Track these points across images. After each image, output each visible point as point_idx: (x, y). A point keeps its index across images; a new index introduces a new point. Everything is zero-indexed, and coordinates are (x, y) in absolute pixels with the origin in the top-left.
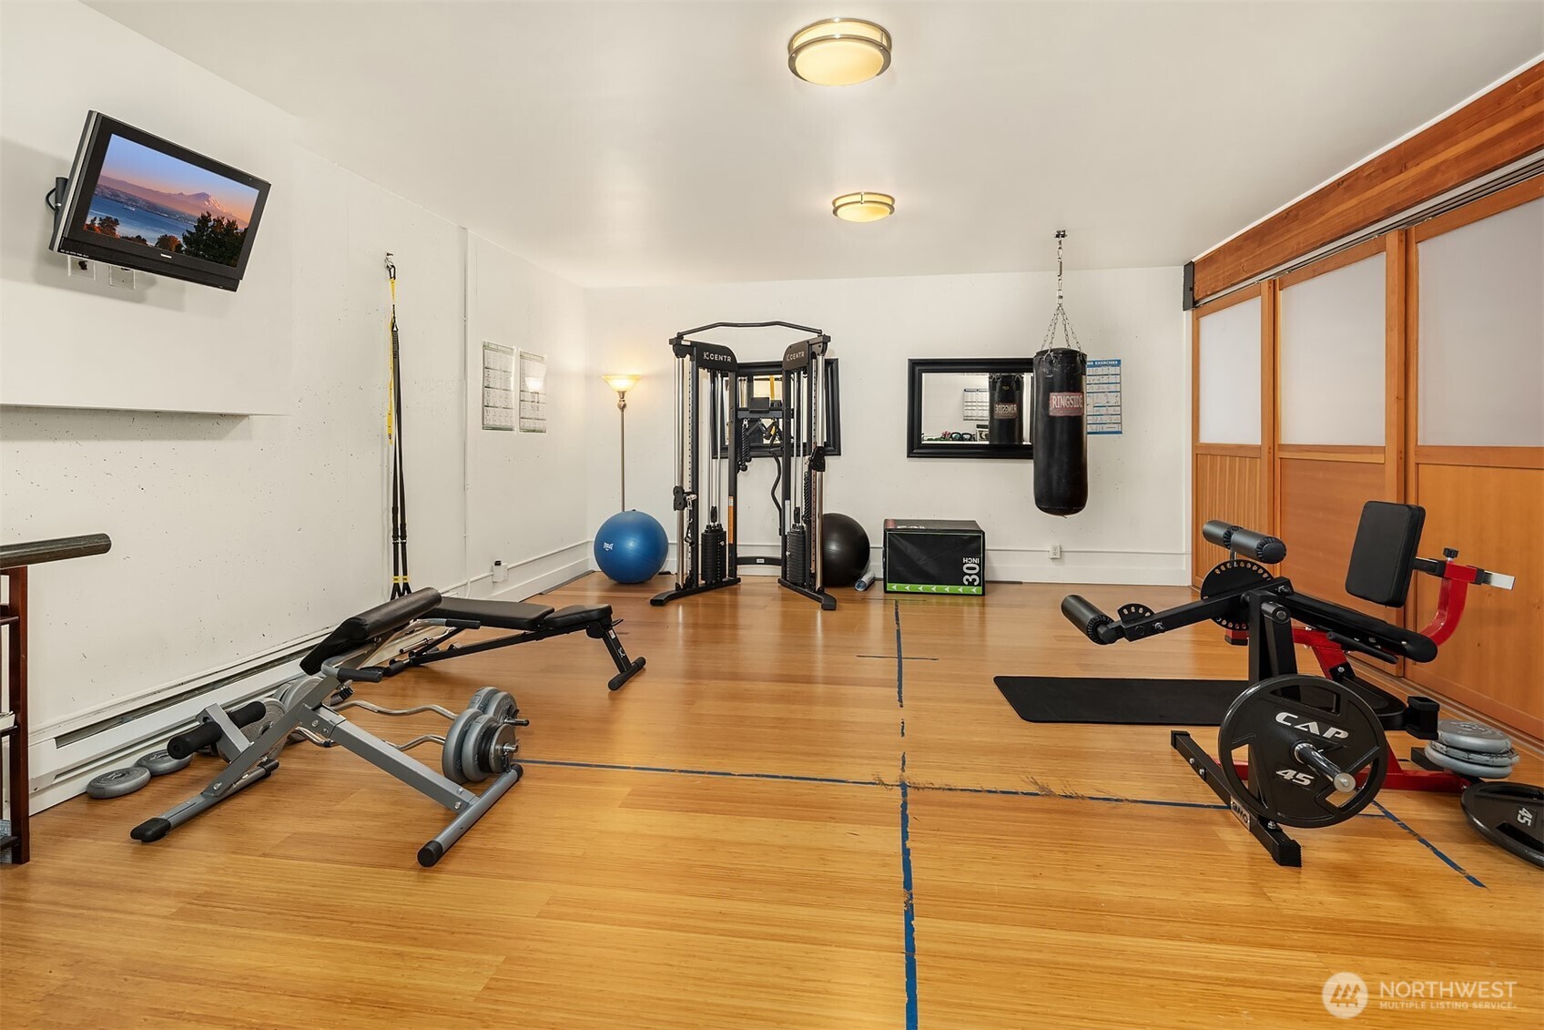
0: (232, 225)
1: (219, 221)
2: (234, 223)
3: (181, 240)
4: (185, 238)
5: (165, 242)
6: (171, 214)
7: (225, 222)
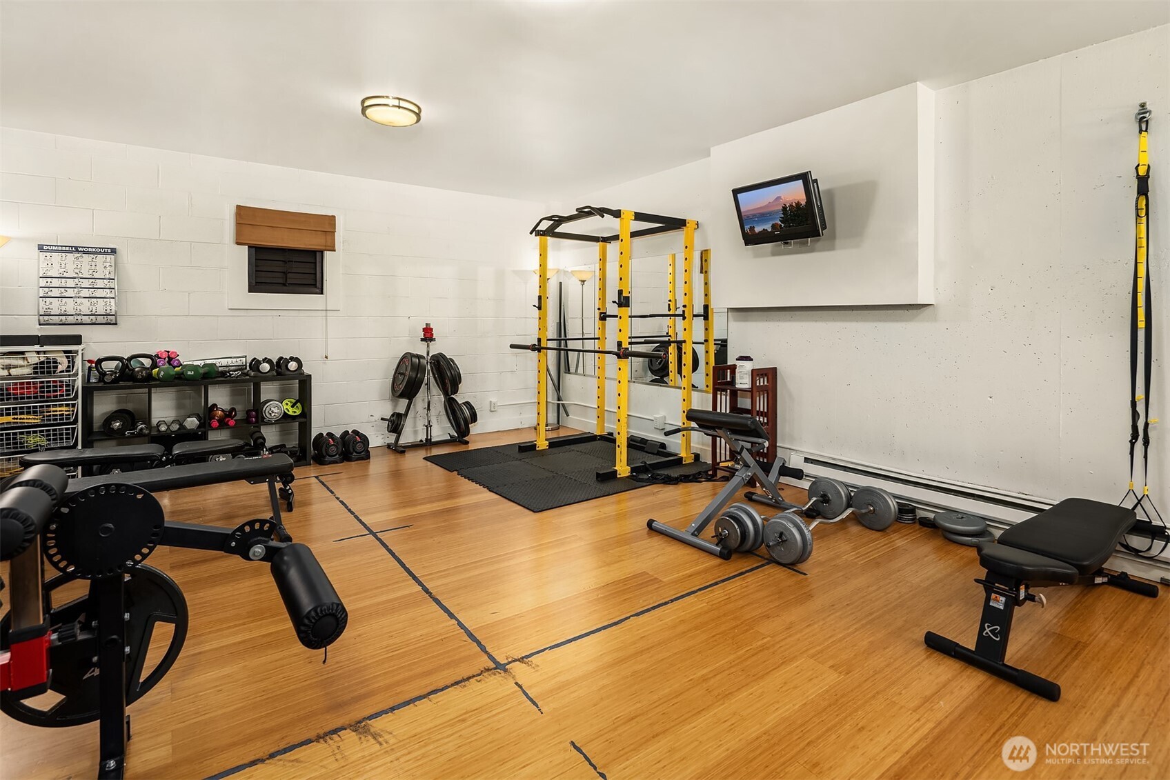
0: (798, 204)
1: (791, 206)
2: (798, 202)
3: (780, 223)
4: (780, 221)
5: (774, 226)
6: (770, 213)
7: (794, 204)
